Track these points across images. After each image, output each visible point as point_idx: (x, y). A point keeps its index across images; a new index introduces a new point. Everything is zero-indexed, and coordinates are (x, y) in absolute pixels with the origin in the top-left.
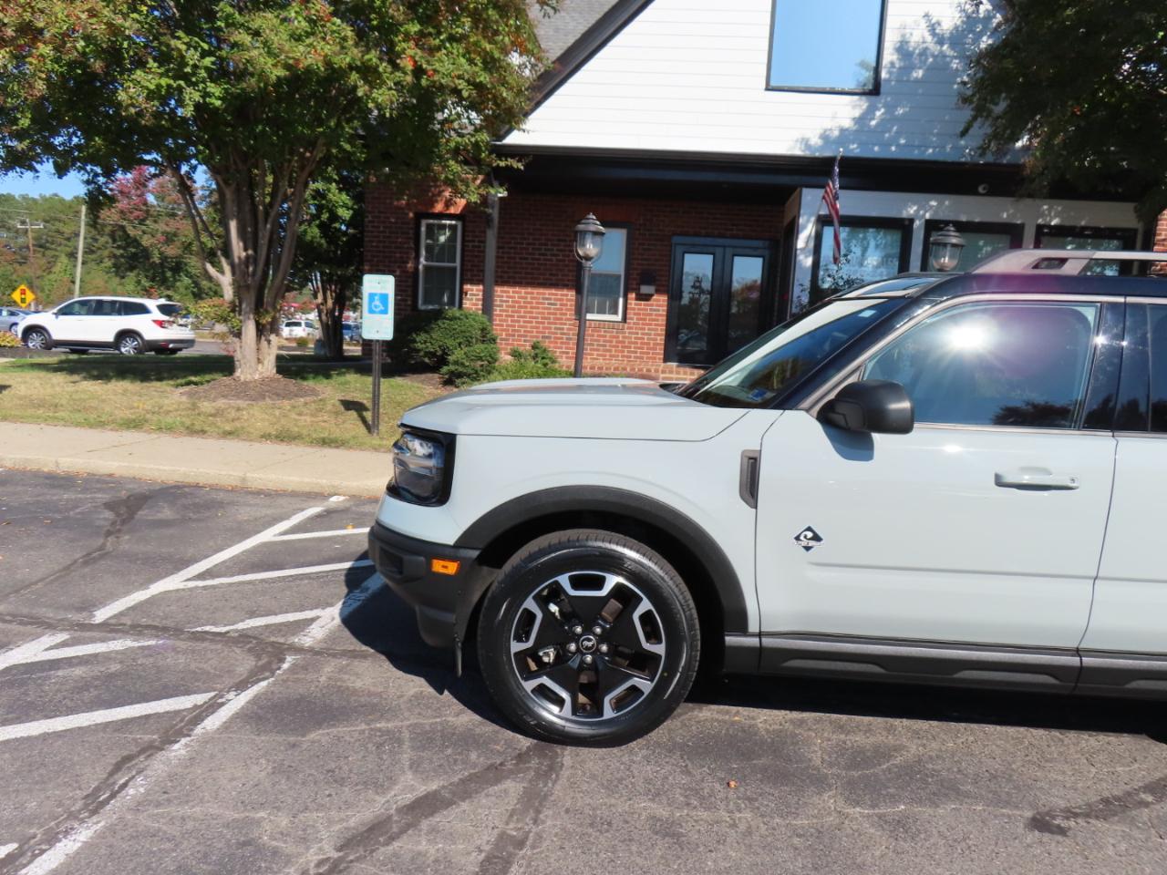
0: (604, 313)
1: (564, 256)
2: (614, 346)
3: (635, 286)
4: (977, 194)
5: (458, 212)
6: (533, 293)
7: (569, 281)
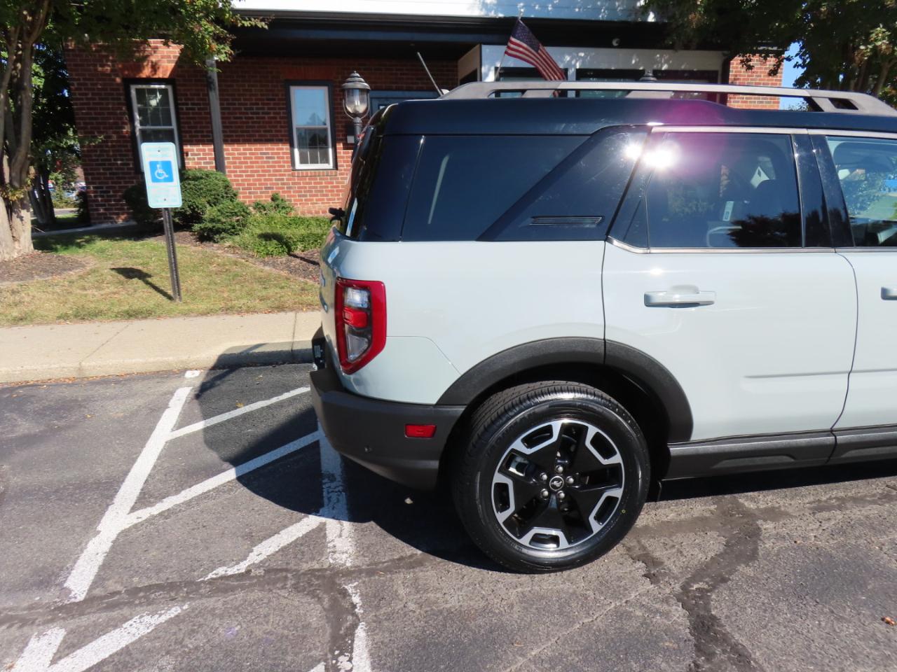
0: (317, 163)
2: (330, 191)
3: (341, 137)
4: (611, 46)
5: (167, 75)
6: (251, 150)
7: (282, 136)
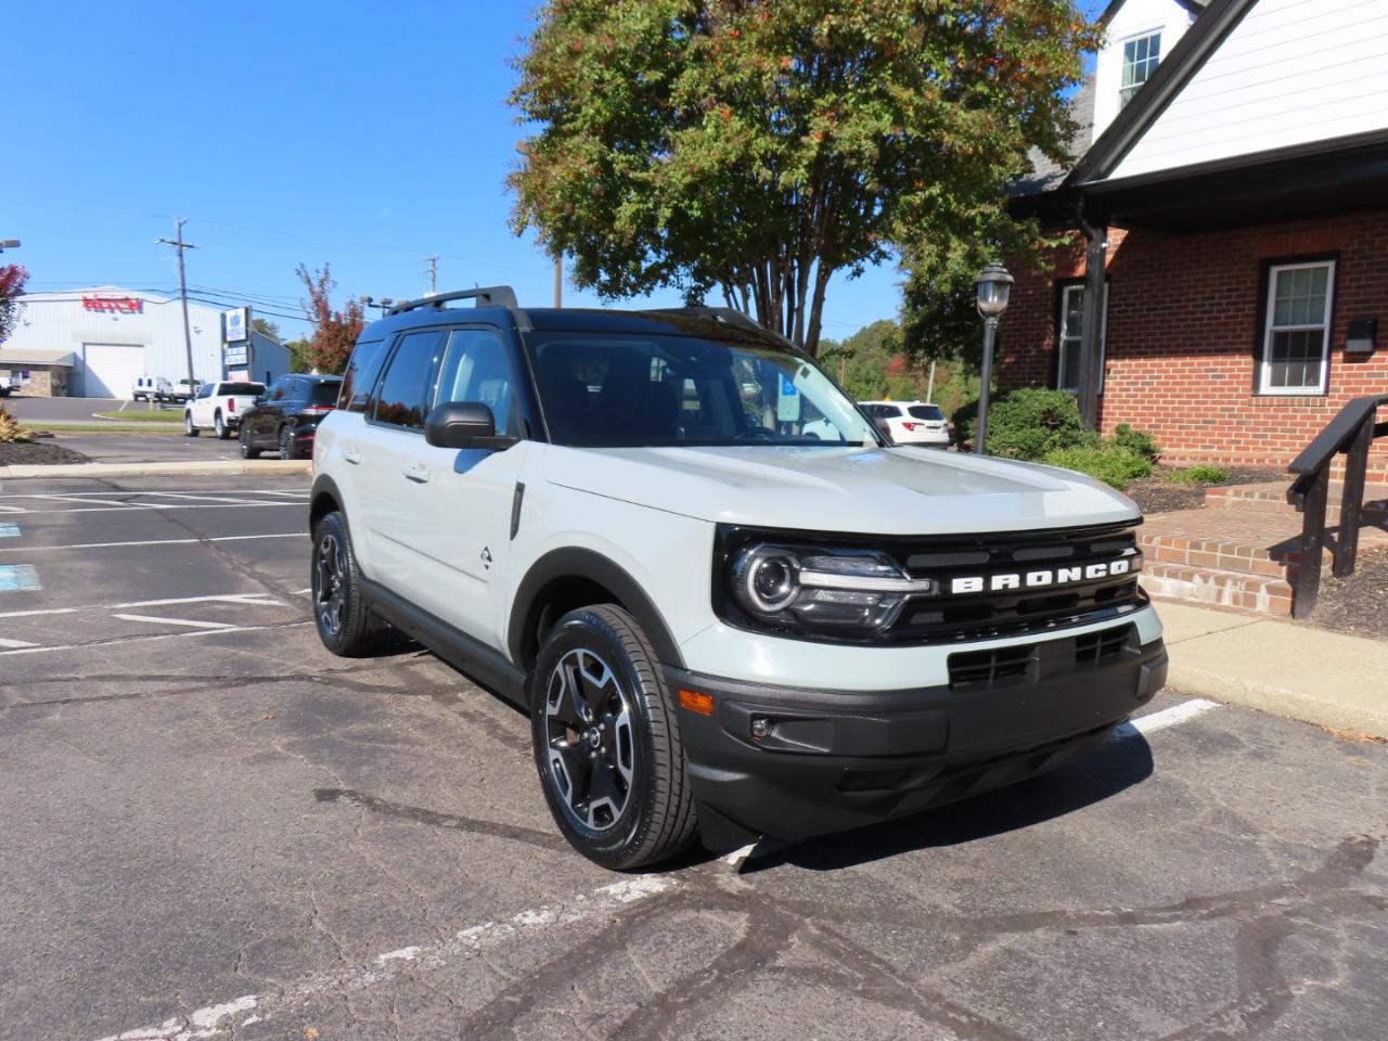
0: (1300, 384)
1: (1236, 310)
2: (1307, 431)
3: (1342, 342)
6: (1192, 364)
7: (1242, 343)
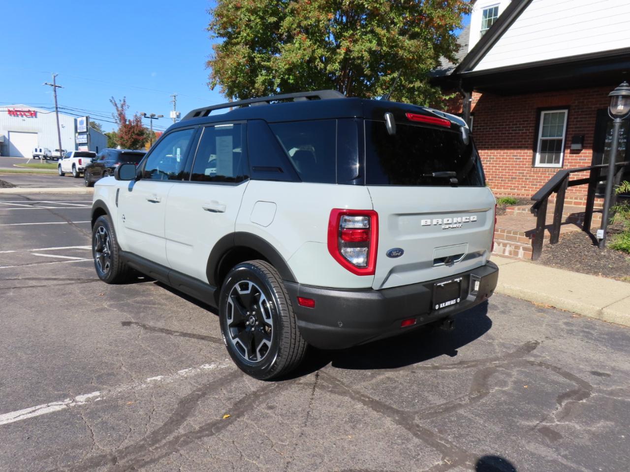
0: (552, 163)
3: (569, 145)
7: (528, 144)
